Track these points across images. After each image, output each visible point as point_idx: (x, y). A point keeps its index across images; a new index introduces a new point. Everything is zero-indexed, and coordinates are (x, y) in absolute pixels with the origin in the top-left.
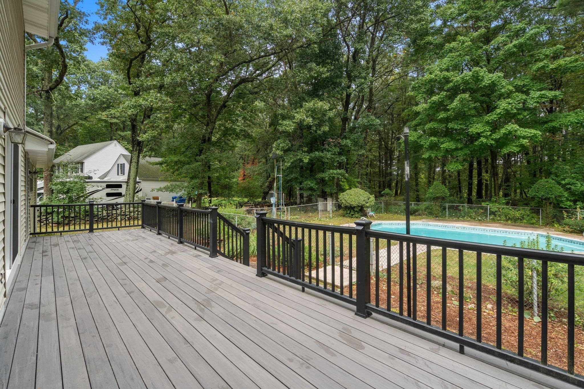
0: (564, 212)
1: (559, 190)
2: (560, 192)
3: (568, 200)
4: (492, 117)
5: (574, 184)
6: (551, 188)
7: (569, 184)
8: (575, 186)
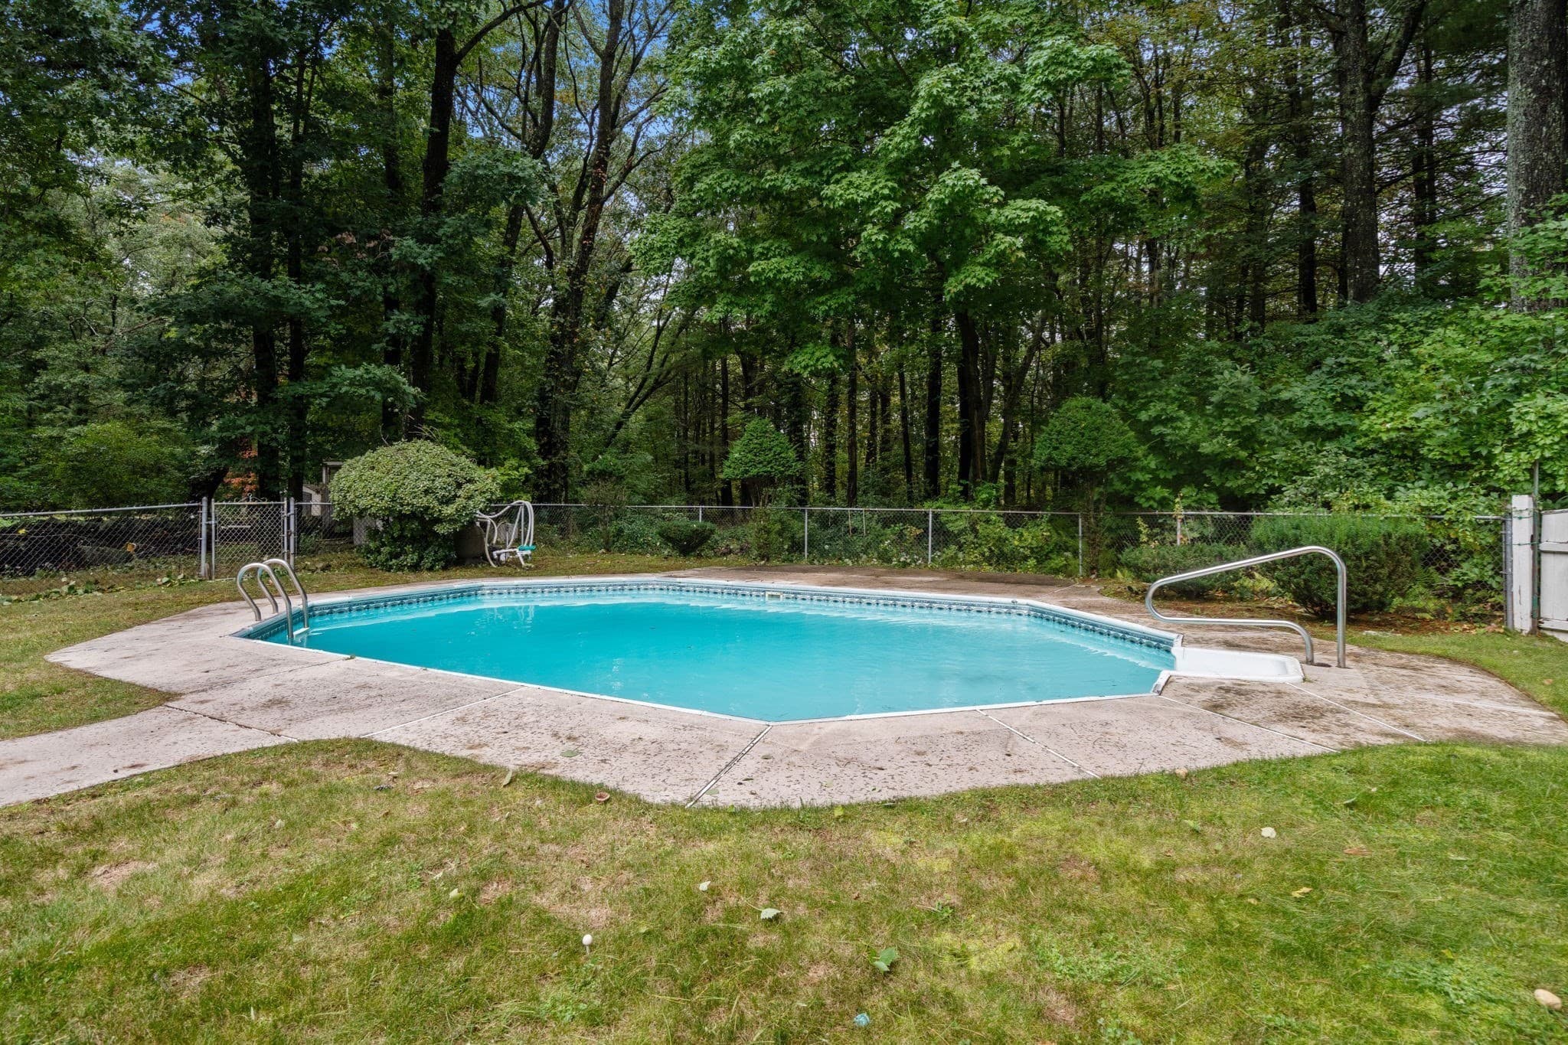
0: (1140, 521)
1: (1120, 438)
2: (1125, 446)
3: (1156, 481)
4: (897, 139)
5: (1172, 419)
6: (1098, 429)
7: (1157, 421)
8: (1174, 429)
